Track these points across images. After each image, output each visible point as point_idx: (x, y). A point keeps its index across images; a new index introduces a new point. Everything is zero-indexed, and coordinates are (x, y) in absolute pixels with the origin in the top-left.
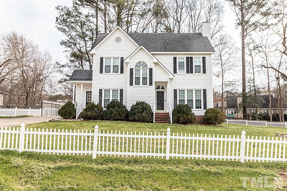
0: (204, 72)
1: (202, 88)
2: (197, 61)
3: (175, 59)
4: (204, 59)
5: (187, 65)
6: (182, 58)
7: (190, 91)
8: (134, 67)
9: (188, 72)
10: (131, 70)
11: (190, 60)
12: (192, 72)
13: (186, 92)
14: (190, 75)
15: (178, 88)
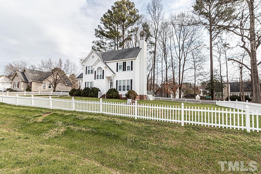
0: (132, 70)
1: (130, 79)
2: (129, 64)
3: (117, 63)
4: (132, 62)
5: (123, 67)
6: (121, 63)
7: (124, 81)
8: (96, 70)
9: (123, 71)
10: (95, 71)
11: (124, 64)
12: (125, 70)
13: (122, 81)
14: (124, 72)
15: (118, 79)
